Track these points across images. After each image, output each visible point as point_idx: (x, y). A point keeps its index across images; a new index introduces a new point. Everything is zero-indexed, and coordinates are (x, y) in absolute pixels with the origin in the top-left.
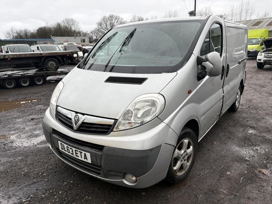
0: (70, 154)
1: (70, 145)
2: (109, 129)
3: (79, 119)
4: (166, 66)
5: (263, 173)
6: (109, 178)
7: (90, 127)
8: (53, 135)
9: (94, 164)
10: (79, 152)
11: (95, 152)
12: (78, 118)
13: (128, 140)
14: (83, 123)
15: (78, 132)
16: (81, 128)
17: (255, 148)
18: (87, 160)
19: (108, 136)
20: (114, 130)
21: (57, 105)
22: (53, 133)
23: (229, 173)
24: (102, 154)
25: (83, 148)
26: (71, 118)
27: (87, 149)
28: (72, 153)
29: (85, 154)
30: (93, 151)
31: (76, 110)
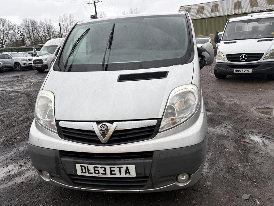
0: (100, 175)
1: (99, 164)
2: (153, 131)
3: (109, 128)
4: (173, 58)
5: (247, 143)
6: (156, 187)
7: (126, 135)
8: (63, 159)
9: (140, 176)
10: (117, 167)
11: (143, 161)
12: (107, 127)
13: (180, 138)
14: (115, 132)
15: (110, 144)
16: (113, 139)
17: (223, 125)
18: (130, 174)
19: (155, 139)
20: (160, 130)
21: (56, 120)
22: (61, 157)
23: (227, 150)
24: (152, 161)
25: (122, 161)
26: (93, 130)
27: (129, 162)
28: (104, 172)
29: (127, 168)
30: (138, 161)
31: (97, 118)
